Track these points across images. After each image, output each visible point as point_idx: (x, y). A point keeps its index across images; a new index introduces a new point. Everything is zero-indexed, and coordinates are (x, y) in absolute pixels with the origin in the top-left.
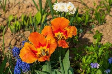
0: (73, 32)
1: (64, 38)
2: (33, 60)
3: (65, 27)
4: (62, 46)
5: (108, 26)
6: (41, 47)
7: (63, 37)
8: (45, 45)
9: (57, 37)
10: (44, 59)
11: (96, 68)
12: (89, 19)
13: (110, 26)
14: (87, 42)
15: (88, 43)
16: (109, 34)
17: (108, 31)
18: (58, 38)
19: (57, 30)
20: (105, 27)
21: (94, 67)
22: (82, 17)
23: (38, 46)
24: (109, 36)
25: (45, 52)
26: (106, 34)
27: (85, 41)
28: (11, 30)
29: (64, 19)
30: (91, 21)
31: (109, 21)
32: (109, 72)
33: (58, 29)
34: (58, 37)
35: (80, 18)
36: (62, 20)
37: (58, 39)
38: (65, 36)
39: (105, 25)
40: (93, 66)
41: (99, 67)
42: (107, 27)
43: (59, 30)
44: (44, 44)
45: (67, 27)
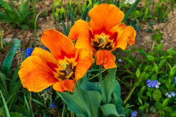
0: (129, 37)
1: (111, 45)
2: (41, 86)
3: (115, 25)
4: (104, 64)
5: (170, 25)
6: (66, 58)
7: (109, 44)
8: (73, 56)
9: (98, 42)
10: (63, 89)
11: (155, 88)
12: (148, 14)
13: (172, 25)
14: (143, 42)
15: (143, 44)
16: (170, 35)
17: (169, 30)
18: (99, 44)
19: (99, 29)
20: (167, 25)
21: (152, 86)
22: (141, 11)
23: (60, 55)
24: (170, 37)
25: (71, 68)
26: (166, 35)
27: (141, 41)
28: (55, 18)
29: (114, 8)
30: (150, 16)
31: (171, 18)
32: (173, 96)
33: (102, 27)
34: (100, 42)
35: (137, 12)
36: (111, 11)
37: (100, 46)
38: (112, 42)
39: (167, 23)
40: (150, 84)
41: (158, 87)
42: (168, 25)
43: (103, 30)
44: (70, 54)
45: (118, 26)
